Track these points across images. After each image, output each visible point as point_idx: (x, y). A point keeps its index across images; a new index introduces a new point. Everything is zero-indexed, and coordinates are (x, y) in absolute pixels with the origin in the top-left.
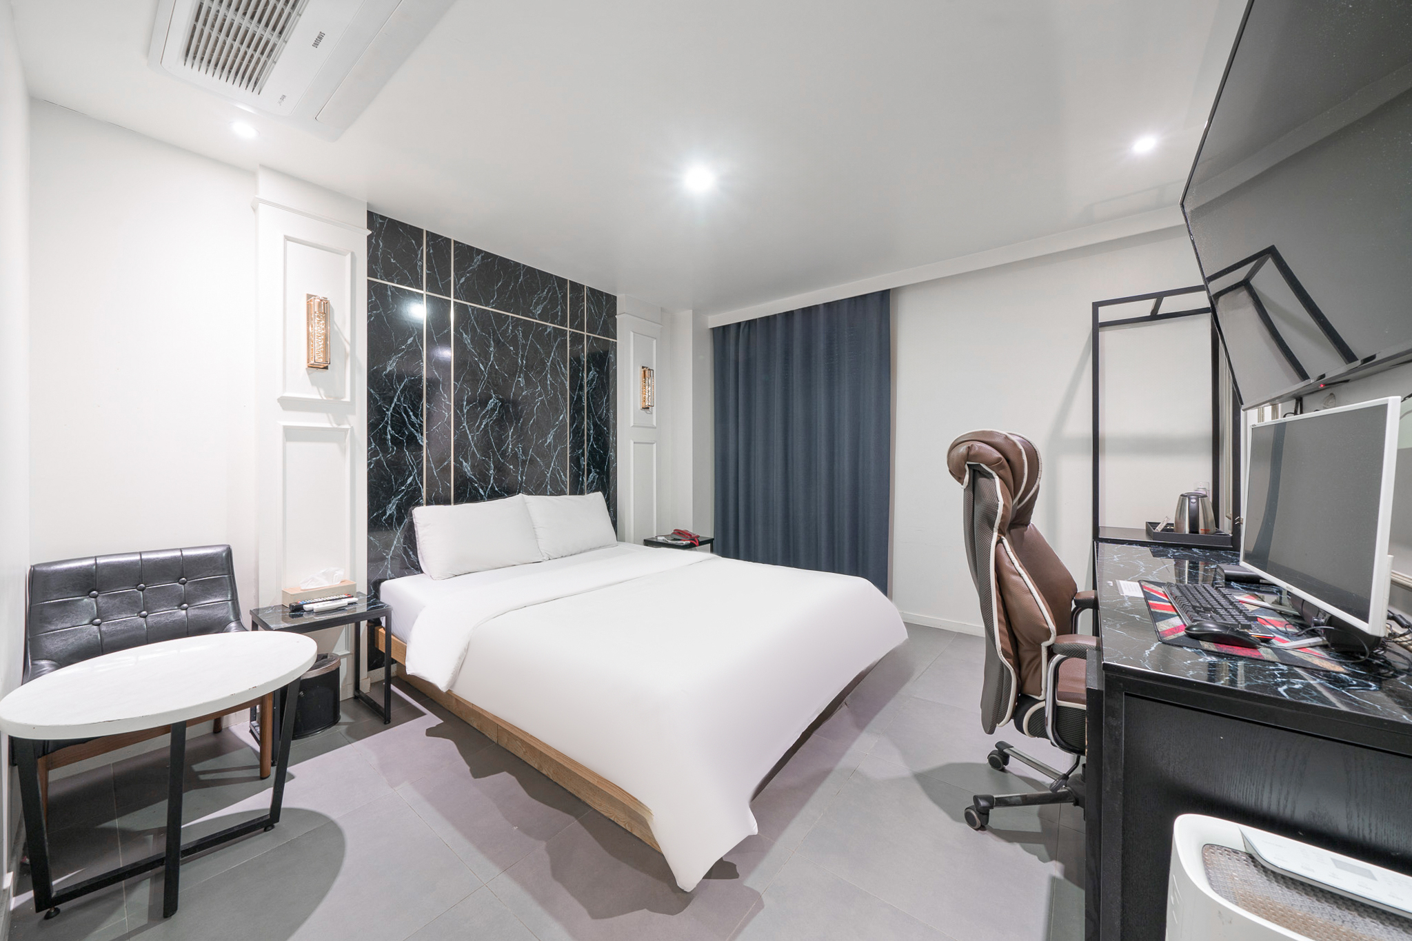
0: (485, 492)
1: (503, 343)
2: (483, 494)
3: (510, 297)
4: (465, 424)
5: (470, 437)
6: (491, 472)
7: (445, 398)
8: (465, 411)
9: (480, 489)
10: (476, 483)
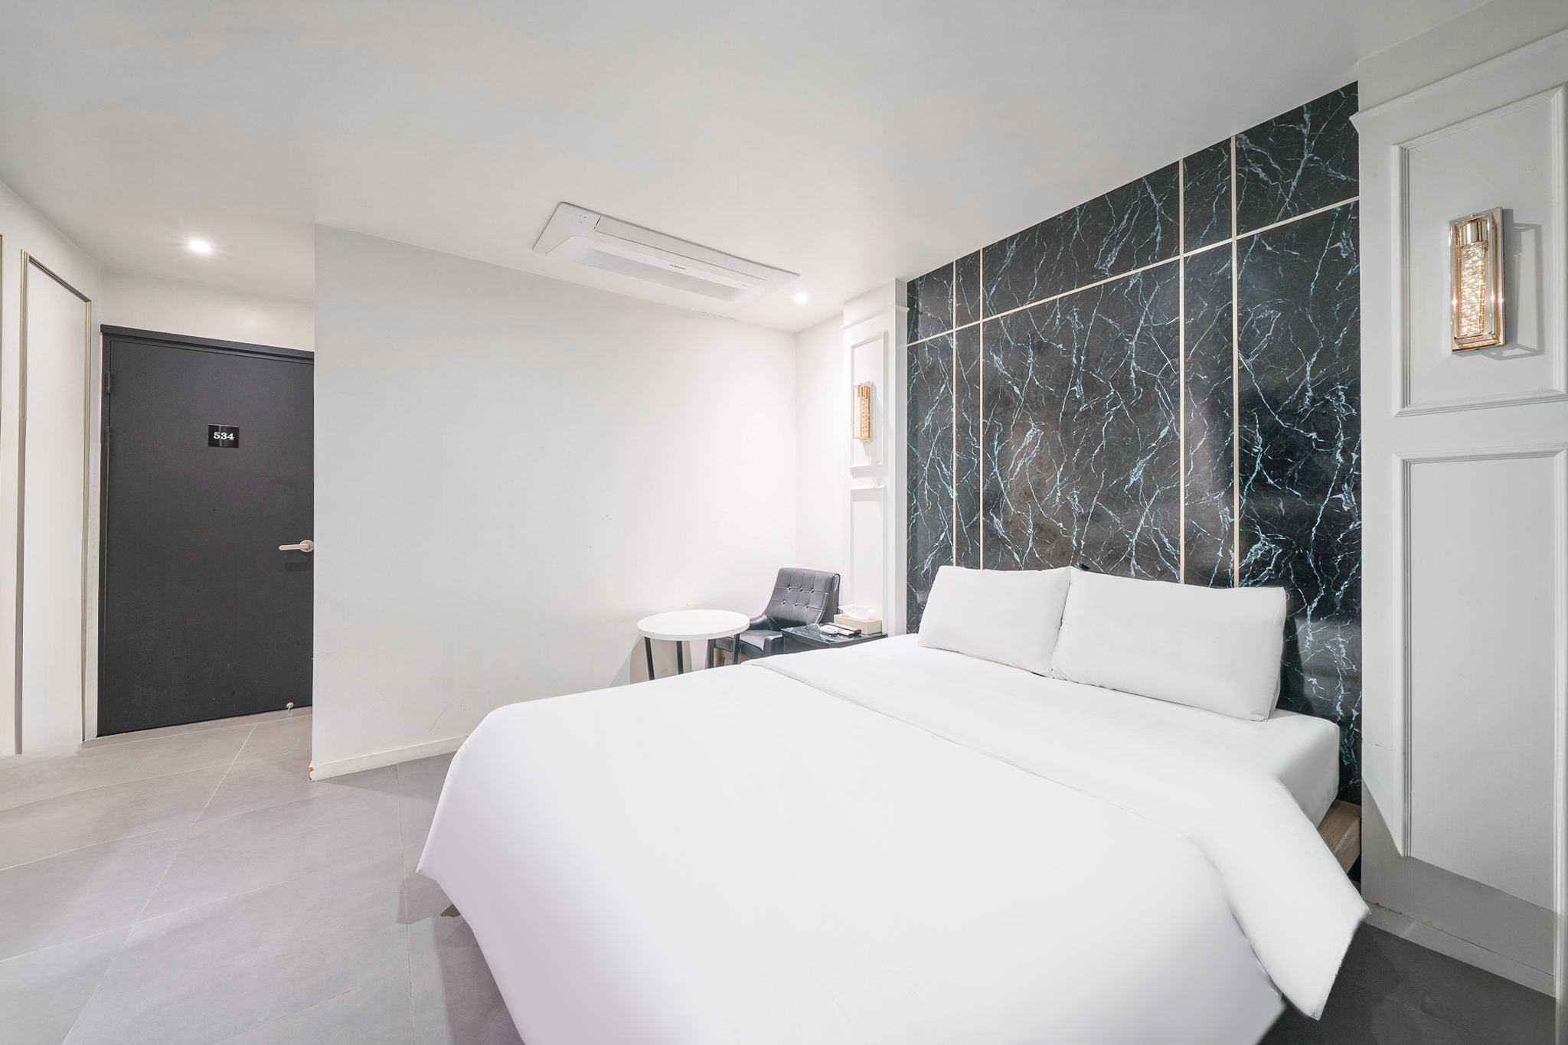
0: (1021, 558)
1: (1048, 345)
2: (1019, 561)
3: (1058, 271)
4: (996, 470)
5: (1002, 485)
6: (1031, 531)
7: (974, 443)
8: (996, 453)
9: (1015, 554)
10: (1010, 545)
